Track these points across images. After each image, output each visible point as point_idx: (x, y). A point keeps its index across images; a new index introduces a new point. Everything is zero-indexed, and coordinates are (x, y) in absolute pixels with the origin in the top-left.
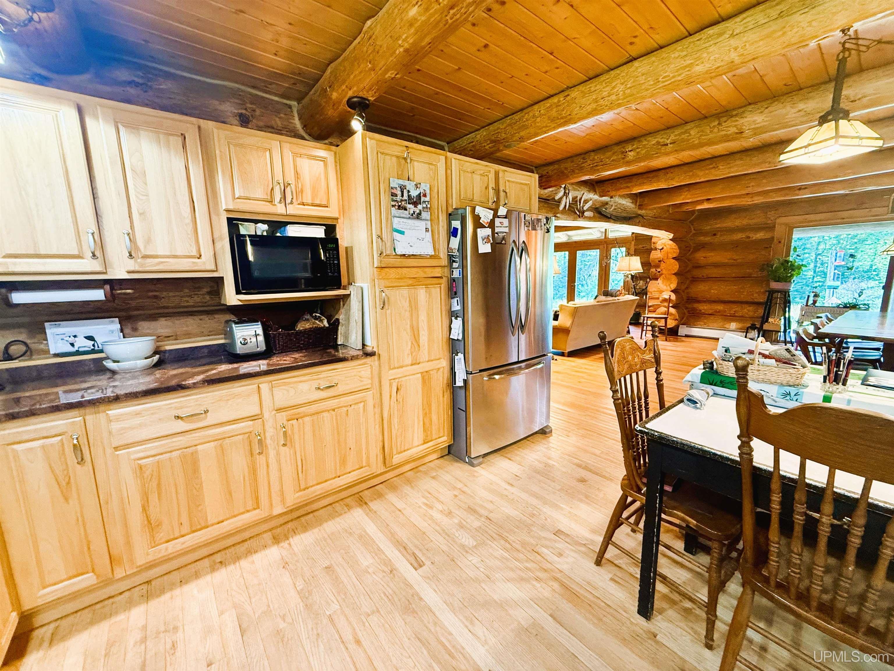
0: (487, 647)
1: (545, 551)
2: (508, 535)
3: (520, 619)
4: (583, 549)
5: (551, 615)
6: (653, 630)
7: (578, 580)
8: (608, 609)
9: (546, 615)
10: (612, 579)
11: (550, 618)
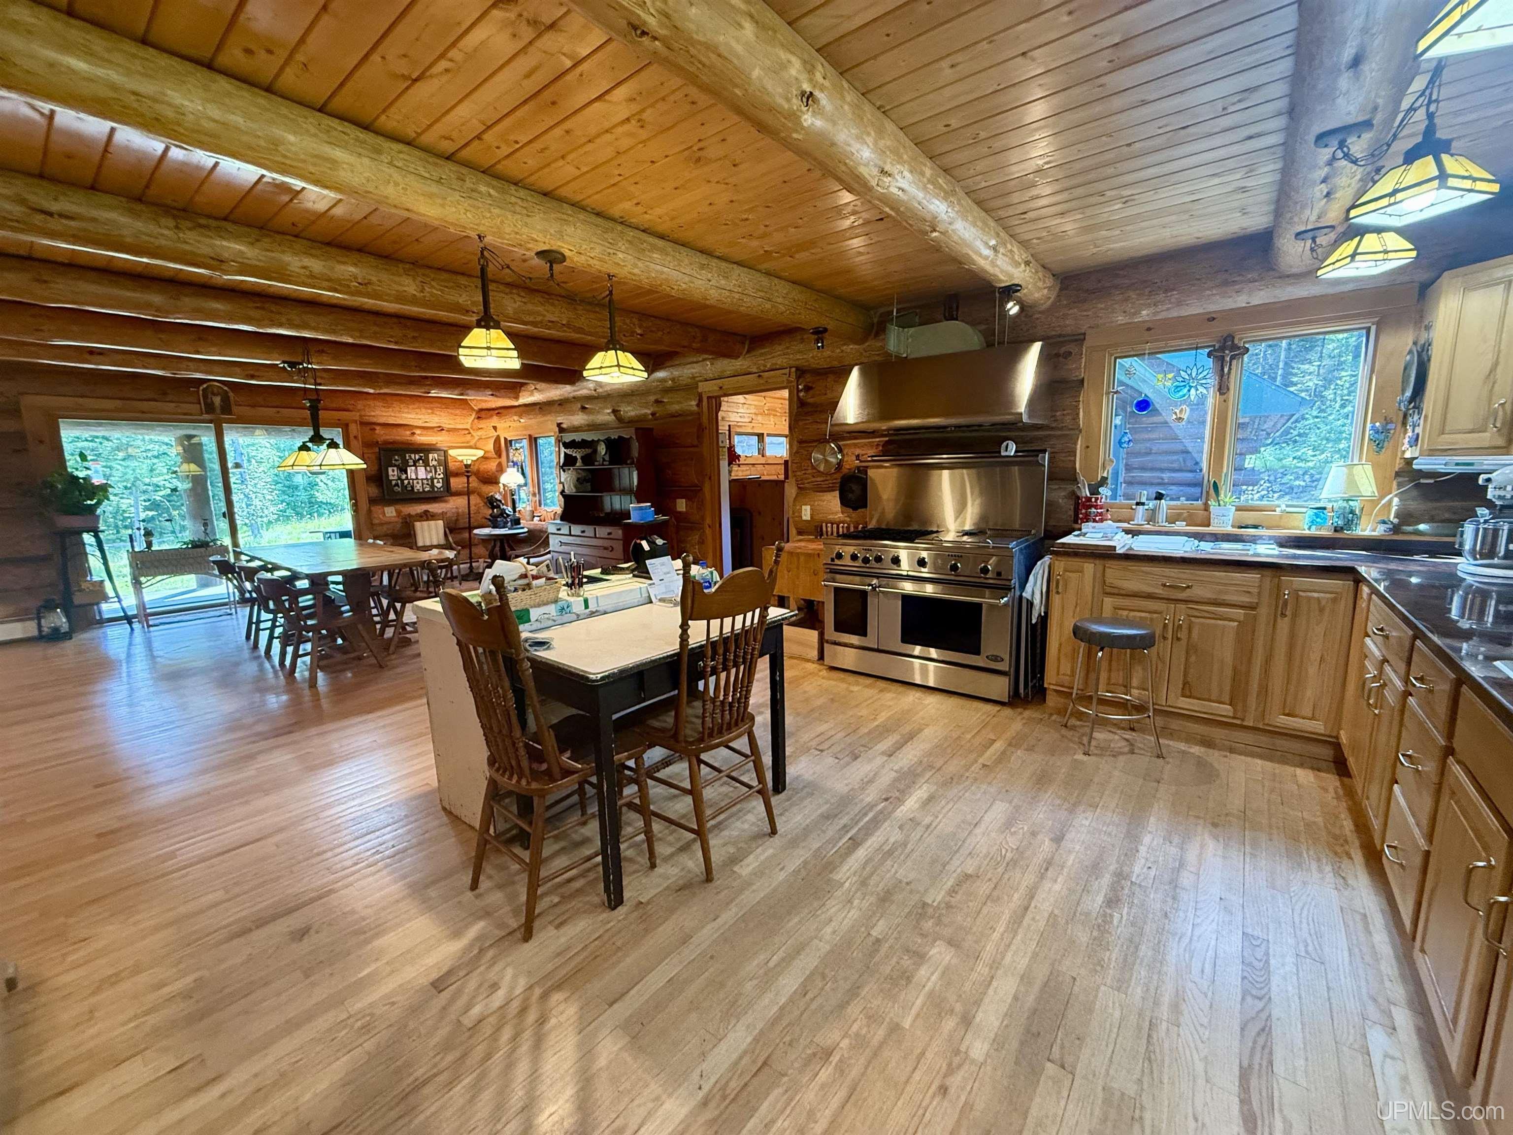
0: (664, 1097)
1: (476, 1010)
2: (411, 1079)
3: (615, 1049)
4: (491, 953)
5: (611, 1005)
6: (634, 903)
7: (550, 967)
8: (605, 938)
9: (608, 1012)
10: (558, 927)
11: (616, 1006)
